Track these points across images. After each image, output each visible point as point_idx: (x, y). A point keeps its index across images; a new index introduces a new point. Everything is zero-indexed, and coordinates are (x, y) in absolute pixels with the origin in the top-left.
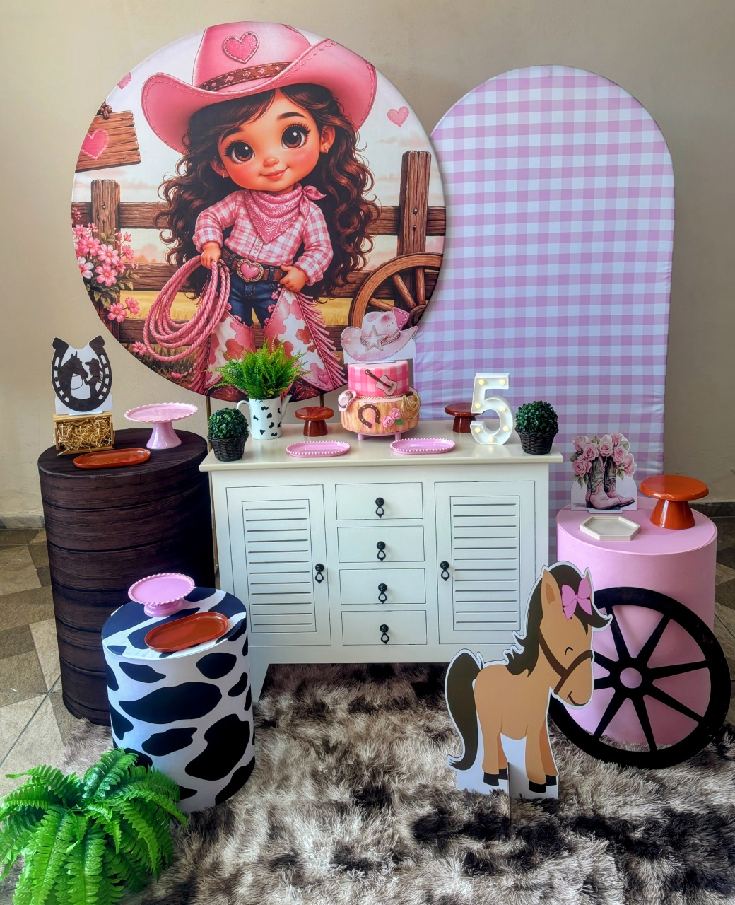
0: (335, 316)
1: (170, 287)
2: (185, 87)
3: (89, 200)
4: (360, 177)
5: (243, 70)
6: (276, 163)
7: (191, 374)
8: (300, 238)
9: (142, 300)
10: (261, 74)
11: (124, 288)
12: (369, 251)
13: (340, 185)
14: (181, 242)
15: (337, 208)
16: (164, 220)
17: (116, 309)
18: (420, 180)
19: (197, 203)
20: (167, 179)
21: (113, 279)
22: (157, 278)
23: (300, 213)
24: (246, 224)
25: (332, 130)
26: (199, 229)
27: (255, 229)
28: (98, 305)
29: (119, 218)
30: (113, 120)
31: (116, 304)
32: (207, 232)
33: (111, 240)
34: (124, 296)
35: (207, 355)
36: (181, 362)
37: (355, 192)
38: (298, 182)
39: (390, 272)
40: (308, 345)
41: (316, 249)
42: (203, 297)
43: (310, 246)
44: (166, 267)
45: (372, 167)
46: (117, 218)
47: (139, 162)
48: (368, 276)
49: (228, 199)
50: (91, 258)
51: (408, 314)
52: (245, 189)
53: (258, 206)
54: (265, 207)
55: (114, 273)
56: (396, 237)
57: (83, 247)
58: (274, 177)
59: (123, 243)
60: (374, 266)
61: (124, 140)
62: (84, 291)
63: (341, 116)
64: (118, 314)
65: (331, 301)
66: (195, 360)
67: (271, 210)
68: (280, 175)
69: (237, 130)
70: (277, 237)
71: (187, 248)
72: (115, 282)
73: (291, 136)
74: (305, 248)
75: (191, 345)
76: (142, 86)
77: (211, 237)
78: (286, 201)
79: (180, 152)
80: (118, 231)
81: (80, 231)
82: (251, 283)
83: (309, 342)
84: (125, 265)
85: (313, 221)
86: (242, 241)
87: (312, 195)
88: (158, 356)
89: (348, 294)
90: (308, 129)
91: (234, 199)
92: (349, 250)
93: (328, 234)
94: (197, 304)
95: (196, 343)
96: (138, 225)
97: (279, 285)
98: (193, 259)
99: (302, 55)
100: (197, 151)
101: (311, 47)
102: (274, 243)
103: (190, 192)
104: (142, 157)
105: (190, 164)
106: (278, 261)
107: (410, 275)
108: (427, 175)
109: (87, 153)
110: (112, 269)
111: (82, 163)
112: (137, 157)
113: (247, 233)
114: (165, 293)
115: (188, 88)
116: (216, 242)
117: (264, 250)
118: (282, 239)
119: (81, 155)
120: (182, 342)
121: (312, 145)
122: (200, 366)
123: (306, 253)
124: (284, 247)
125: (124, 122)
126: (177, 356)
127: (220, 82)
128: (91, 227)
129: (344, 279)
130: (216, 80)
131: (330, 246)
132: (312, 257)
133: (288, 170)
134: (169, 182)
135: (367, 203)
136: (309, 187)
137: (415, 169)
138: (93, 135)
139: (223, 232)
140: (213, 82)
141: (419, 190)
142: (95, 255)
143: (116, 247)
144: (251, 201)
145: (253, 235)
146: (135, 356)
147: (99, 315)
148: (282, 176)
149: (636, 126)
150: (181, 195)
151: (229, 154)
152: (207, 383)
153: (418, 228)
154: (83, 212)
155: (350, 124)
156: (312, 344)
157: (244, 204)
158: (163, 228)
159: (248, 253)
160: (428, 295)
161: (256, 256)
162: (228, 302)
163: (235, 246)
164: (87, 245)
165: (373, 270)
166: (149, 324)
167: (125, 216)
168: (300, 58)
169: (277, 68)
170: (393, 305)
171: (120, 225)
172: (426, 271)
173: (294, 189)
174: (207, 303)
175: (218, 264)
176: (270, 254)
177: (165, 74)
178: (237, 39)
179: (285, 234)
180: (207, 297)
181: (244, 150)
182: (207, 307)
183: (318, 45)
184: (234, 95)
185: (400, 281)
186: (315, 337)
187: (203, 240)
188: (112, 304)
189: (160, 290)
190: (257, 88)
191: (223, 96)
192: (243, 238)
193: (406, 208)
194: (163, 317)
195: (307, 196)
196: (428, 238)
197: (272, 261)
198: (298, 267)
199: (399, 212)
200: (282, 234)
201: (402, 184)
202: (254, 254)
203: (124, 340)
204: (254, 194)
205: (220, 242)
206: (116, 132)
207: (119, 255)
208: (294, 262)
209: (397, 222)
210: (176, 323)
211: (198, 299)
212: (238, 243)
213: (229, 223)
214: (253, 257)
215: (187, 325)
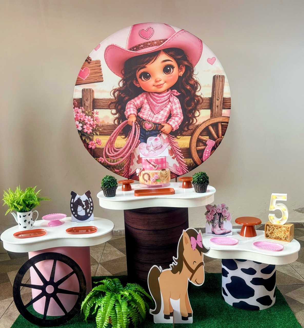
0: (183, 144)
1: (114, 134)
2: (122, 50)
3: (81, 97)
4: (195, 85)
5: (147, 43)
6: (160, 81)
7: (123, 170)
8: (169, 112)
9: (102, 139)
10: (155, 44)
11: (95, 134)
12: (199, 116)
13: (187, 89)
14: (120, 115)
15: (185, 99)
16: (113, 105)
17: (92, 144)
18: (220, 87)
19: (127, 98)
20: (114, 88)
21: (91, 131)
22: (109, 130)
23: (170, 101)
24: (147, 106)
25: (184, 67)
26: (127, 109)
27: (151, 109)
28: (84, 142)
29: (94, 105)
30: (92, 63)
31: (92, 141)
32: (130, 110)
33: (90, 114)
34: (95, 138)
35: (130, 162)
36: (119, 165)
37: (193, 92)
38: (169, 88)
39: (207, 125)
40: (172, 156)
41: (176, 116)
42: (128, 138)
43: (174, 115)
44: (113, 125)
45: (200, 81)
46: (93, 105)
47: (102, 81)
48: (198, 126)
49: (140, 96)
50: (81, 122)
51: (215, 142)
52: (147, 92)
53: (152, 98)
54: (155, 99)
55: (91, 128)
56: (210, 110)
57: (78, 117)
58: (159, 86)
59: (95, 115)
60: (200, 122)
61: (96, 72)
62: (78, 136)
63: (188, 61)
64: (92, 146)
65: (182, 138)
66: (125, 164)
67: (157, 100)
68: (162, 85)
69: (145, 67)
70: (160, 111)
71: (122, 117)
72: (91, 132)
73: (167, 69)
74: (172, 116)
75: (123, 158)
76: (105, 49)
77: (132, 112)
78: (164, 96)
79: (120, 77)
80: (93, 110)
81: (77, 110)
82: (149, 131)
83: (173, 155)
84: (96, 125)
85: (175, 104)
86: (145, 114)
87: (175, 94)
88: (109, 163)
89: (189, 134)
90: (174, 67)
91: (142, 96)
92: (190, 116)
93: (181, 109)
94: (126, 141)
95: (125, 157)
96: (102, 108)
97: (160, 131)
98: (125, 122)
99: (172, 36)
100: (127, 76)
101: (176, 33)
102: (158, 114)
103: (124, 94)
104: (104, 79)
105: (124, 82)
106: (160, 121)
107: (215, 125)
108: (223, 85)
109: (81, 77)
110: (90, 126)
111: (78, 82)
112: (102, 79)
113: (147, 110)
114: (113, 136)
115: (124, 50)
116: (134, 114)
117: (154, 117)
118: (162, 112)
119: (78, 78)
120: (119, 156)
121: (176, 73)
122: (127, 166)
123: (172, 118)
124: (162, 115)
125: (96, 64)
126: (117, 163)
127: (138, 47)
128: (82, 108)
129: (188, 128)
130: (136, 47)
131: (182, 115)
132: (174, 119)
133: (165, 83)
134: (115, 89)
135: (198, 96)
136: (174, 90)
137: (218, 82)
138: (83, 70)
139: (137, 110)
140: (134, 48)
141: (219, 90)
142: (83, 120)
143: (92, 117)
144: (149, 96)
145: (150, 111)
146: (100, 163)
147: (85, 146)
148: (162, 86)
150: (120, 95)
151: (140, 77)
152: (130, 174)
153: (219, 106)
154: (78, 102)
155: (192, 64)
156: (174, 156)
157: (147, 98)
158: (112, 109)
159: (147, 118)
160: (223, 134)
161: (151, 119)
162: (139, 139)
163: (142, 116)
164: (80, 116)
165: (200, 124)
166: (106, 150)
167: (96, 104)
168: (171, 37)
169: (162, 42)
170: (208, 138)
171: (94, 108)
172: (222, 124)
173: (167, 91)
174: (130, 140)
175: (135, 123)
176: (157, 118)
177: (114, 45)
178: (145, 30)
179: (163, 110)
180: (130, 137)
181: (147, 76)
182: (130, 141)
183: (179, 32)
184: (143, 53)
185: (211, 128)
186: (175, 153)
187: (129, 113)
188: (90, 141)
189: (110, 135)
190: (153, 50)
191: (139, 53)
192: (146, 112)
193: (214, 98)
194: (111, 146)
195: (173, 94)
196: (223, 110)
197: (158, 121)
198: (168, 124)
199: (211, 100)
200: (162, 110)
201: (212, 88)
202: (150, 119)
203: (95, 156)
204: (151, 94)
205: (136, 114)
206: (93, 69)
207: (93, 120)
208: (167, 122)
209: (210, 104)
210: (117, 148)
211: (126, 138)
212: (143, 114)
213: (140, 106)
214: (150, 120)
215: (122, 149)
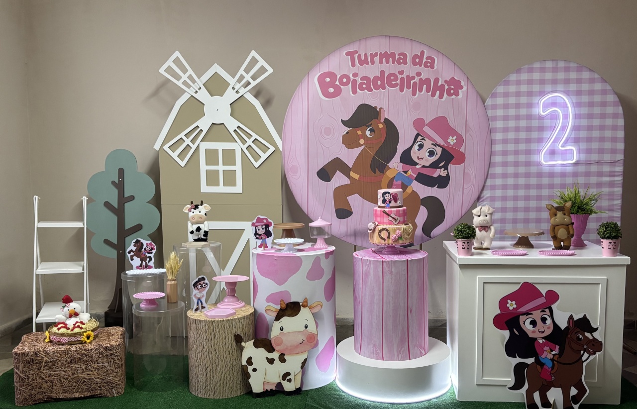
149: (604, 92)
